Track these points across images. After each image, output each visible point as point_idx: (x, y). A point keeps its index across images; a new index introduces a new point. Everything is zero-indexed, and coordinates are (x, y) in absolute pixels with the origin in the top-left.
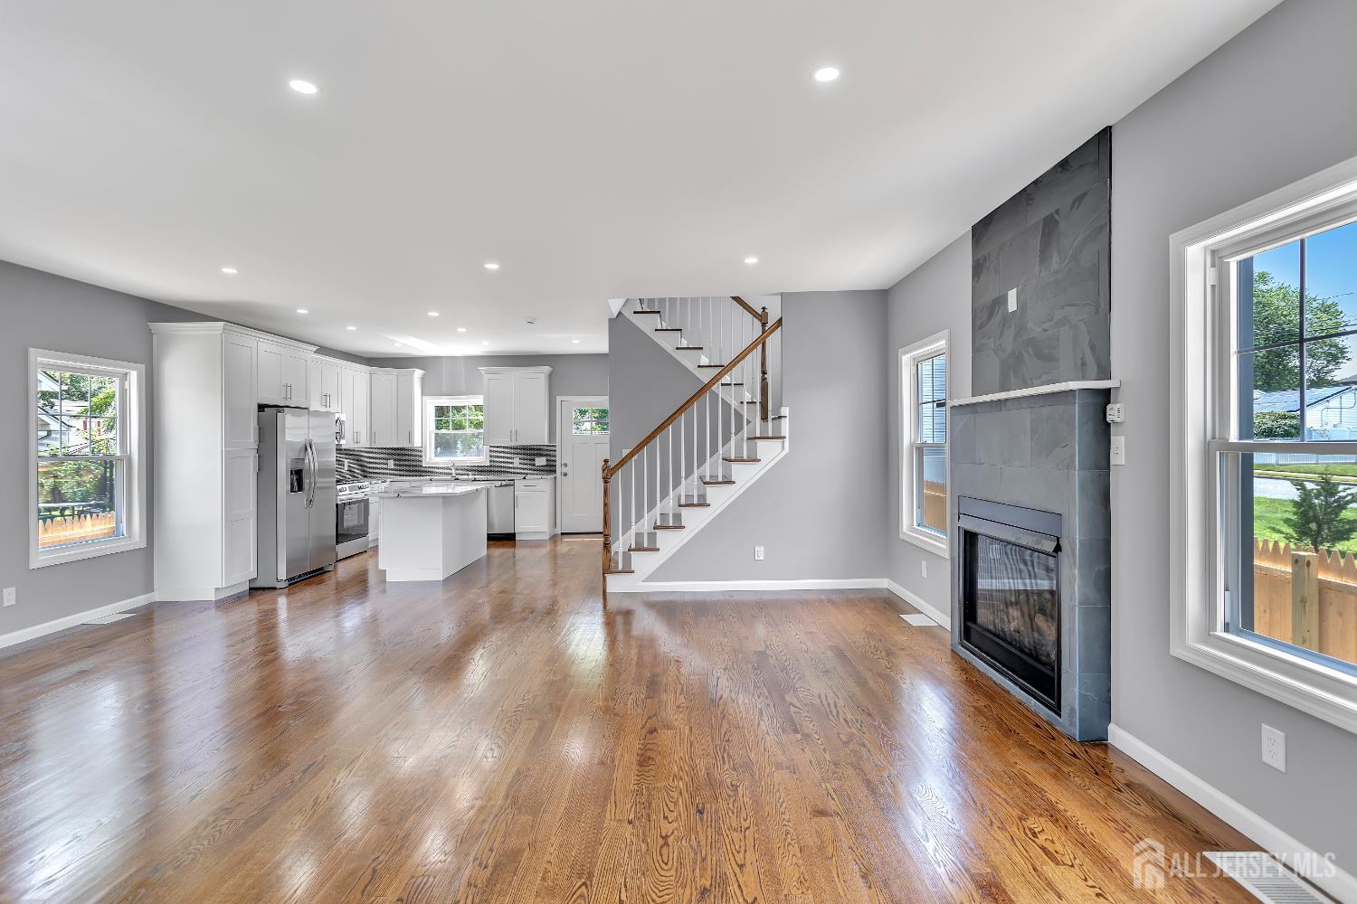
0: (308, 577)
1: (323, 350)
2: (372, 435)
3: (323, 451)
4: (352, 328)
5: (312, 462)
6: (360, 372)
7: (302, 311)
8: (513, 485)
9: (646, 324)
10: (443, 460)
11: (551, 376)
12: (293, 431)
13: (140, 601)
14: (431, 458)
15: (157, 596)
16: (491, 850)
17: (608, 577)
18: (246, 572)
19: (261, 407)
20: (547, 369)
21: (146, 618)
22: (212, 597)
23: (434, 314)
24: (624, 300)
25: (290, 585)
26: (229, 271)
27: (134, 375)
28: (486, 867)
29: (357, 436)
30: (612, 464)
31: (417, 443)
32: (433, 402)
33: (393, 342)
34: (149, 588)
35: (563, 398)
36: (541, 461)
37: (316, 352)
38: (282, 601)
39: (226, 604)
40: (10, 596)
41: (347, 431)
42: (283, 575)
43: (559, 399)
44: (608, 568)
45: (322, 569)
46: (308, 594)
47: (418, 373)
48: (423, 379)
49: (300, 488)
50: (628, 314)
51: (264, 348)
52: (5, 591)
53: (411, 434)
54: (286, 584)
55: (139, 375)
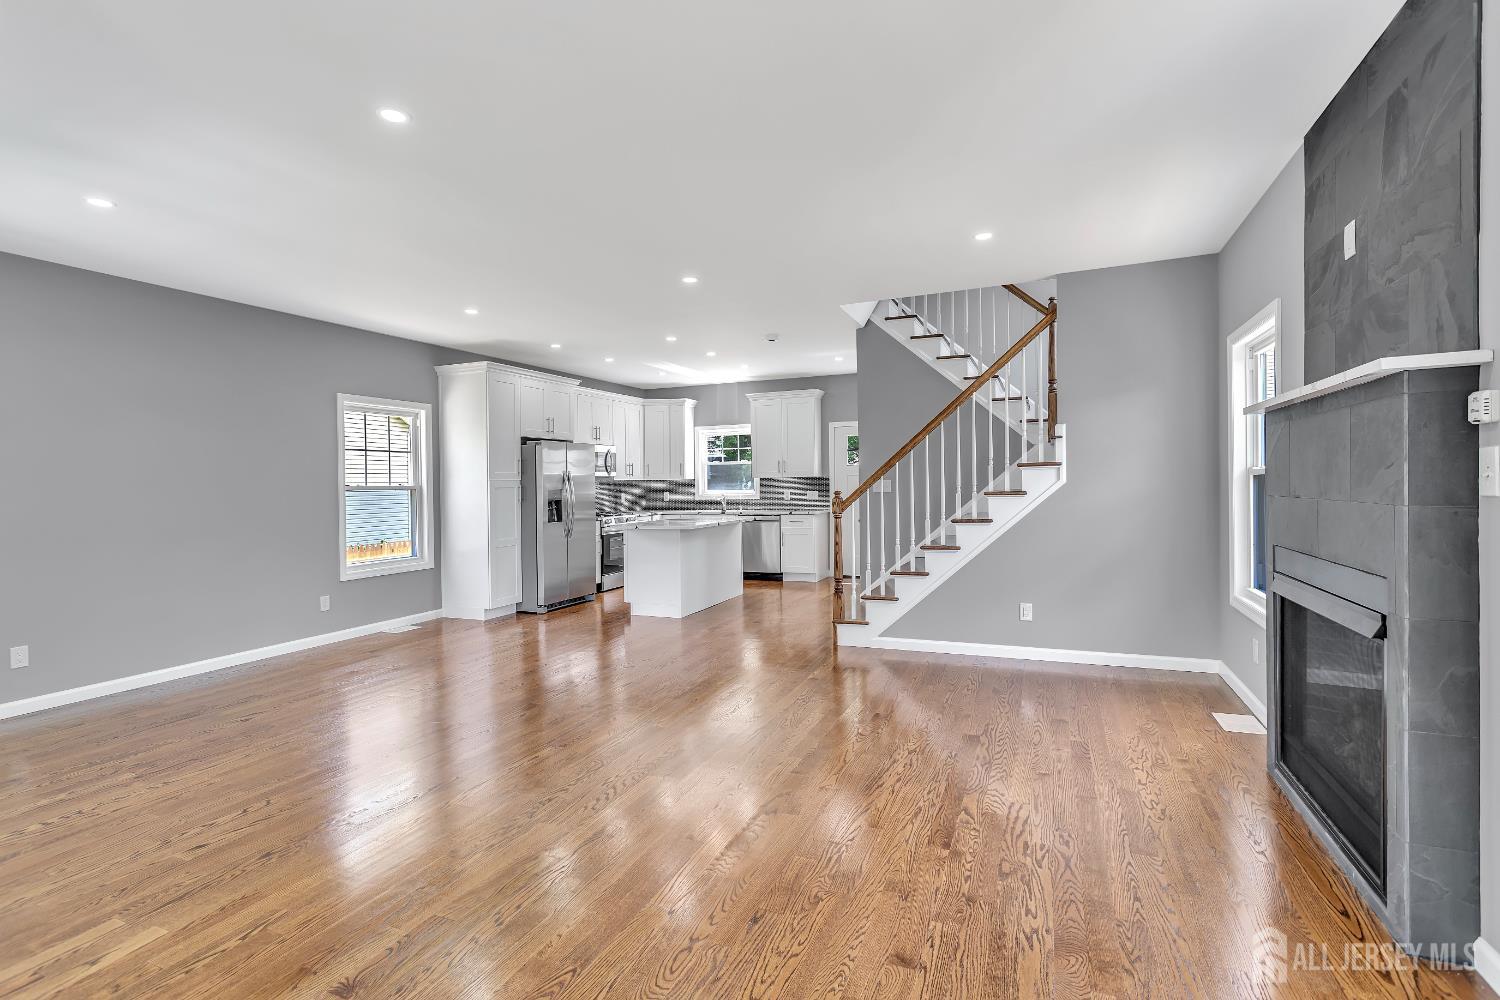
0: (568, 604)
1: (588, 382)
2: (646, 467)
3: (581, 482)
4: (609, 360)
5: (569, 496)
6: (631, 405)
7: (556, 346)
8: (779, 521)
9: (898, 332)
10: (716, 494)
11: (823, 401)
12: (552, 463)
13: (430, 615)
14: (702, 490)
15: (444, 612)
16: (519, 907)
17: (839, 626)
18: (512, 596)
19: (525, 440)
20: (818, 393)
21: (435, 629)
22: (482, 617)
23: (671, 339)
24: (873, 304)
25: (549, 611)
26: (472, 312)
27: (423, 414)
28: (501, 924)
29: (630, 466)
30: (844, 496)
31: (689, 476)
32: (706, 433)
33: (656, 372)
34: (438, 605)
35: (836, 424)
37: (580, 385)
38: (542, 627)
39: (495, 624)
40: (325, 603)
41: (620, 463)
42: (541, 602)
43: (832, 425)
44: (839, 618)
45: (583, 598)
46: (567, 621)
47: (689, 403)
48: (696, 409)
49: (560, 519)
50: (879, 321)
51: (525, 385)
52: (322, 598)
53: (682, 466)
54: (545, 610)
55: (427, 414)
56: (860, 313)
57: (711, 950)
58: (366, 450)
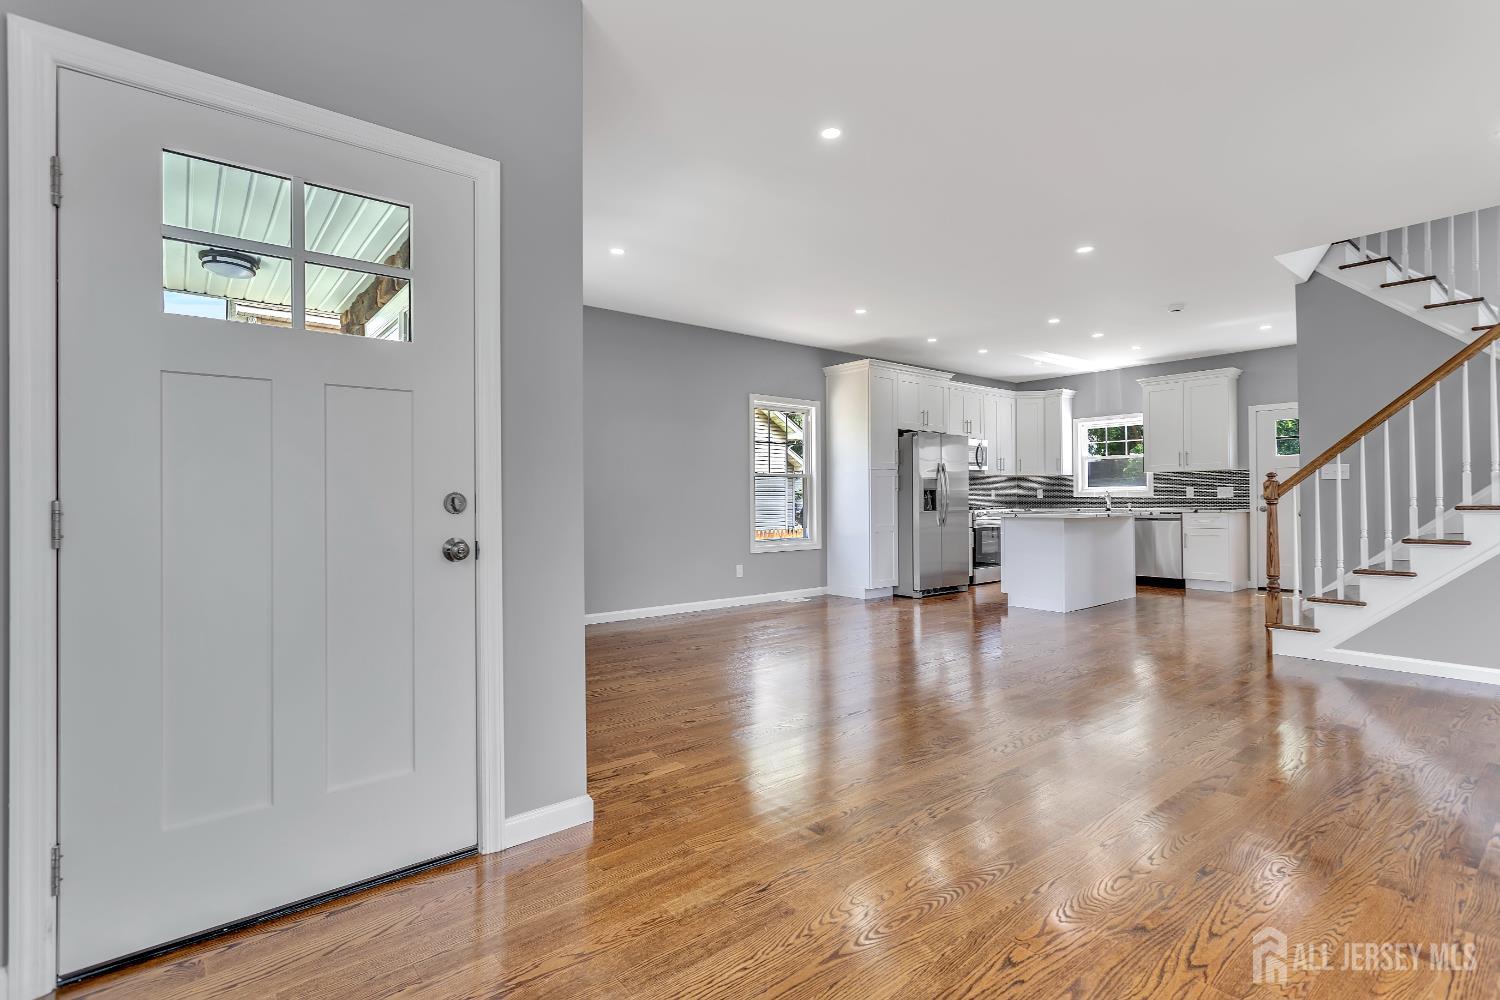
0: (943, 592)
1: (959, 377)
2: (1018, 462)
3: (955, 475)
4: (983, 351)
5: (944, 489)
6: (1005, 397)
7: (932, 340)
8: (1181, 519)
9: (1363, 282)
10: (1098, 491)
11: (1239, 380)
13: (818, 591)
14: (1082, 488)
15: (830, 590)
16: (947, 809)
17: (1276, 633)
18: (890, 580)
19: (901, 433)
20: (1232, 372)
21: (822, 604)
22: (863, 596)
23: (1054, 321)
24: (1325, 247)
25: (924, 597)
26: (861, 312)
27: (813, 410)
28: (934, 817)
29: (1001, 463)
30: (1281, 479)
31: (1066, 471)
32: (1086, 424)
33: (1033, 361)
34: (824, 583)
35: (1259, 407)
36: (1225, 492)
37: (951, 379)
38: (917, 611)
39: (874, 604)
40: (740, 570)
41: (991, 458)
42: (917, 588)
43: (1252, 410)
44: (1275, 621)
45: (956, 588)
46: (940, 608)
47: (1067, 394)
48: (1073, 400)
49: (934, 508)
50: (1330, 272)
51: (904, 380)
52: (738, 566)
53: (1059, 461)
54: (920, 595)
55: (816, 410)
56: (1301, 263)
57: (1155, 885)
58: (769, 442)
